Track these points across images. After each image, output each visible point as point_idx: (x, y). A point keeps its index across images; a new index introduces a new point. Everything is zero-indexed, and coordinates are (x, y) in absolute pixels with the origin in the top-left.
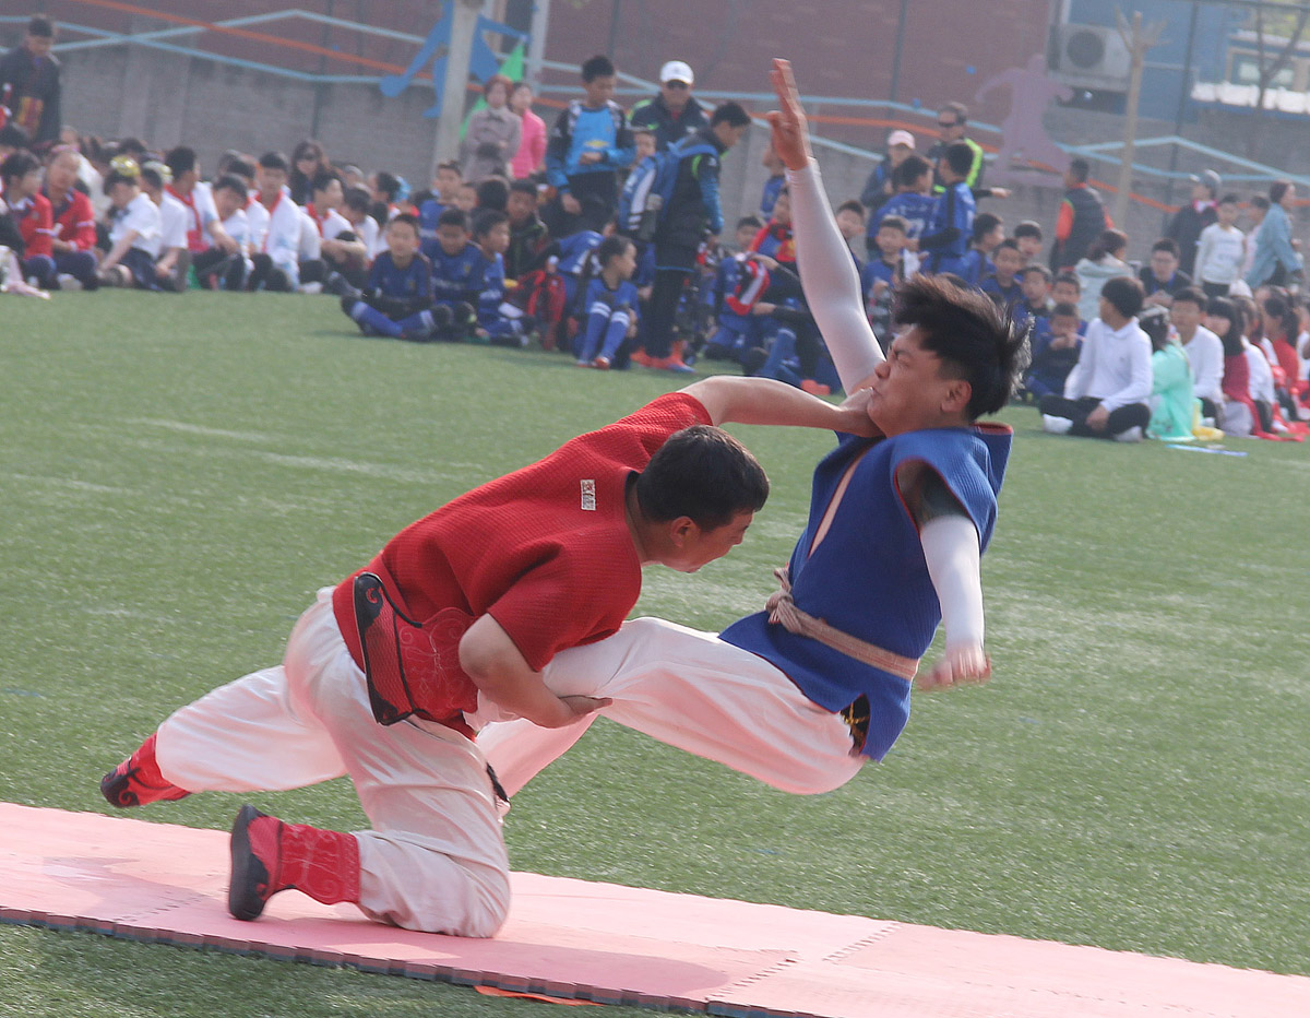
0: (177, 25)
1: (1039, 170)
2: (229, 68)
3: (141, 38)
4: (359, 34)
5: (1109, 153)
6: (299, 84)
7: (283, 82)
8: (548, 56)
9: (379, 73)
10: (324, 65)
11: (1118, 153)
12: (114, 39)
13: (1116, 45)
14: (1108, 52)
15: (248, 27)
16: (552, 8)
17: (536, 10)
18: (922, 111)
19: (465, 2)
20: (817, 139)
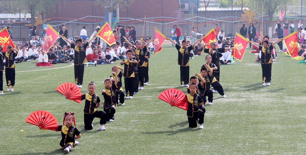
0: (75, 20)
1: (181, 22)
2: (81, 24)
3: (70, 22)
4: (96, 17)
5: (189, 19)
6: (90, 25)
7: (88, 25)
8: (120, 17)
9: (99, 22)
10: (93, 22)
11: (191, 19)
12: (67, 22)
13: (187, 5)
14: (186, 6)
15: (83, 19)
16: (119, 11)
17: (118, 12)
18: (166, 17)
19: (110, 12)
20: (154, 23)
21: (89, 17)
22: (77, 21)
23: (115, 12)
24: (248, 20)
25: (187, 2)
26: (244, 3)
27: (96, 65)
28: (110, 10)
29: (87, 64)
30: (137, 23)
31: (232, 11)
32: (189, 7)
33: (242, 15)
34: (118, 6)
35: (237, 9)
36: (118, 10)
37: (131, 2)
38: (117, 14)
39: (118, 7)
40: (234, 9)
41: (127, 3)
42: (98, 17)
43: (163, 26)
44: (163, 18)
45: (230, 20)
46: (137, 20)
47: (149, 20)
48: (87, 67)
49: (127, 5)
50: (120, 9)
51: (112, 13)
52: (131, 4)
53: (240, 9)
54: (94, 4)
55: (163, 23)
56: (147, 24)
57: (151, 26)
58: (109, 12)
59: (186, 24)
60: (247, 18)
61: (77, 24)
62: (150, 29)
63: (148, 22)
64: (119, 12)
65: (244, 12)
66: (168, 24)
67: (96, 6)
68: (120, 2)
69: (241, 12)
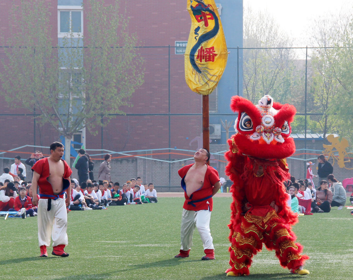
4: (42, 147)
5: (222, 153)
8: (87, 148)
13: (218, 127)
14: (215, 130)
15: (16, 150)
16: (86, 136)
17: (83, 137)
18: (177, 149)
19: (68, 138)
20: (153, 159)
21: (27, 147)
22: (5, 155)
23: (78, 138)
24: (337, 156)
25: (219, 123)
26: (328, 124)
27: (23, 216)
28: (67, 133)
29: (6, 214)
30: (120, 160)
31: (306, 140)
32: (221, 133)
33: (325, 146)
34: (84, 125)
35: (315, 136)
36: (84, 135)
37: (109, 118)
38: (81, 143)
39: (84, 127)
40: (309, 136)
41: (102, 120)
42: (44, 147)
43: (170, 166)
44: (169, 151)
45: (301, 157)
46: (120, 153)
47: (144, 154)
48: (5, 219)
49: (102, 125)
50: (87, 130)
51: (72, 140)
52: (109, 121)
53: (322, 135)
54: (37, 122)
55: (170, 161)
56: (139, 161)
57: (146, 166)
58: (66, 138)
59: (214, 162)
60: (334, 153)
61: (4, 160)
62: (145, 170)
63: (141, 159)
64: (86, 138)
65: (329, 140)
66: (180, 162)
67: (41, 125)
68: (87, 118)
69: (324, 141)
